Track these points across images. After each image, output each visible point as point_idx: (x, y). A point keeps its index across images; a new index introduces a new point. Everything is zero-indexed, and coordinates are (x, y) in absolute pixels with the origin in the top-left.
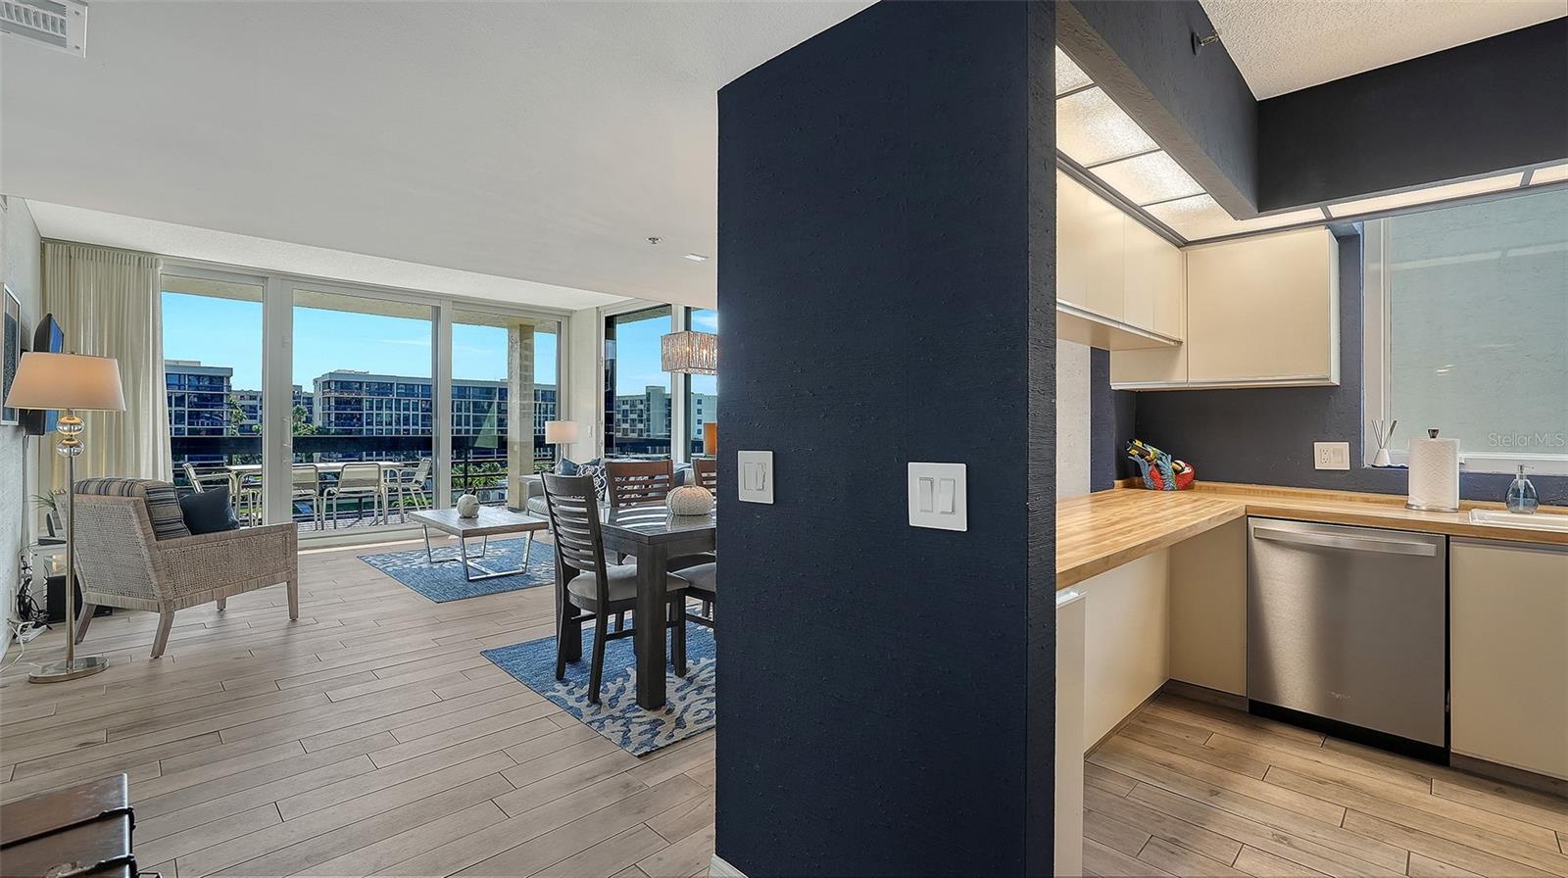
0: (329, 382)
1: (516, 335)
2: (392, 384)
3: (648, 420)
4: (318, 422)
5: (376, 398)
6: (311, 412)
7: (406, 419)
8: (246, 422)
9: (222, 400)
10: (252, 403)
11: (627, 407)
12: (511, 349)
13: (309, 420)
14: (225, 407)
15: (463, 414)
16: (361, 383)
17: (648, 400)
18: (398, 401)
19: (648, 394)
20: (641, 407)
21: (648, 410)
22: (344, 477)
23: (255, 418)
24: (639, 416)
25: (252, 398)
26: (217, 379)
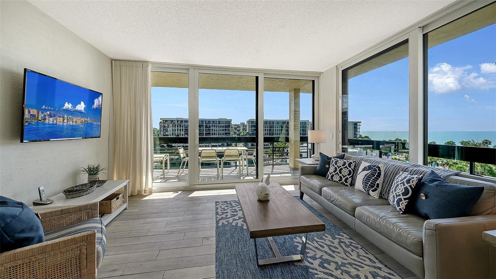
0: (249, 121)
1: (293, 93)
6: (246, 129)
9: (230, 126)
12: (290, 100)
15: (278, 129)
22: (226, 154)
25: (236, 126)
26: (229, 122)
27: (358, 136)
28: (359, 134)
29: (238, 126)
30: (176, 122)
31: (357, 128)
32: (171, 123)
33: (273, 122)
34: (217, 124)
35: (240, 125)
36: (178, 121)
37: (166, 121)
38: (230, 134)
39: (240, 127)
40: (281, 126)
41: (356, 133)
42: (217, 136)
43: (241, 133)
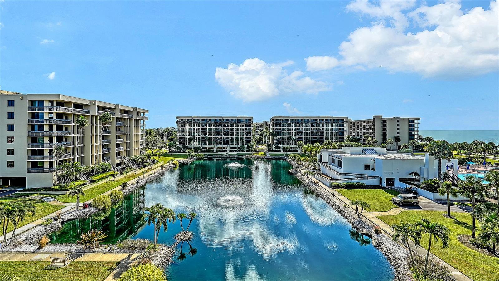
0: (273, 119)
2: (289, 119)
3: (374, 129)
4: (271, 131)
5: (285, 123)
6: (270, 128)
7: (292, 129)
8: (256, 131)
10: (258, 126)
11: (365, 124)
13: (269, 130)
14: (252, 127)
15: (308, 127)
16: (281, 119)
17: (374, 121)
19: (374, 119)
20: (371, 124)
21: (374, 125)
23: (258, 130)
24: (370, 127)
25: (258, 125)
26: (250, 120)
27: (416, 137)
28: (417, 134)
29: (261, 125)
30: (192, 121)
31: (414, 126)
32: (187, 122)
33: (302, 120)
34: (236, 122)
35: (262, 124)
36: (194, 120)
37: (182, 120)
38: (251, 134)
39: (263, 126)
40: (312, 124)
41: (413, 133)
42: (237, 136)
43: (263, 133)
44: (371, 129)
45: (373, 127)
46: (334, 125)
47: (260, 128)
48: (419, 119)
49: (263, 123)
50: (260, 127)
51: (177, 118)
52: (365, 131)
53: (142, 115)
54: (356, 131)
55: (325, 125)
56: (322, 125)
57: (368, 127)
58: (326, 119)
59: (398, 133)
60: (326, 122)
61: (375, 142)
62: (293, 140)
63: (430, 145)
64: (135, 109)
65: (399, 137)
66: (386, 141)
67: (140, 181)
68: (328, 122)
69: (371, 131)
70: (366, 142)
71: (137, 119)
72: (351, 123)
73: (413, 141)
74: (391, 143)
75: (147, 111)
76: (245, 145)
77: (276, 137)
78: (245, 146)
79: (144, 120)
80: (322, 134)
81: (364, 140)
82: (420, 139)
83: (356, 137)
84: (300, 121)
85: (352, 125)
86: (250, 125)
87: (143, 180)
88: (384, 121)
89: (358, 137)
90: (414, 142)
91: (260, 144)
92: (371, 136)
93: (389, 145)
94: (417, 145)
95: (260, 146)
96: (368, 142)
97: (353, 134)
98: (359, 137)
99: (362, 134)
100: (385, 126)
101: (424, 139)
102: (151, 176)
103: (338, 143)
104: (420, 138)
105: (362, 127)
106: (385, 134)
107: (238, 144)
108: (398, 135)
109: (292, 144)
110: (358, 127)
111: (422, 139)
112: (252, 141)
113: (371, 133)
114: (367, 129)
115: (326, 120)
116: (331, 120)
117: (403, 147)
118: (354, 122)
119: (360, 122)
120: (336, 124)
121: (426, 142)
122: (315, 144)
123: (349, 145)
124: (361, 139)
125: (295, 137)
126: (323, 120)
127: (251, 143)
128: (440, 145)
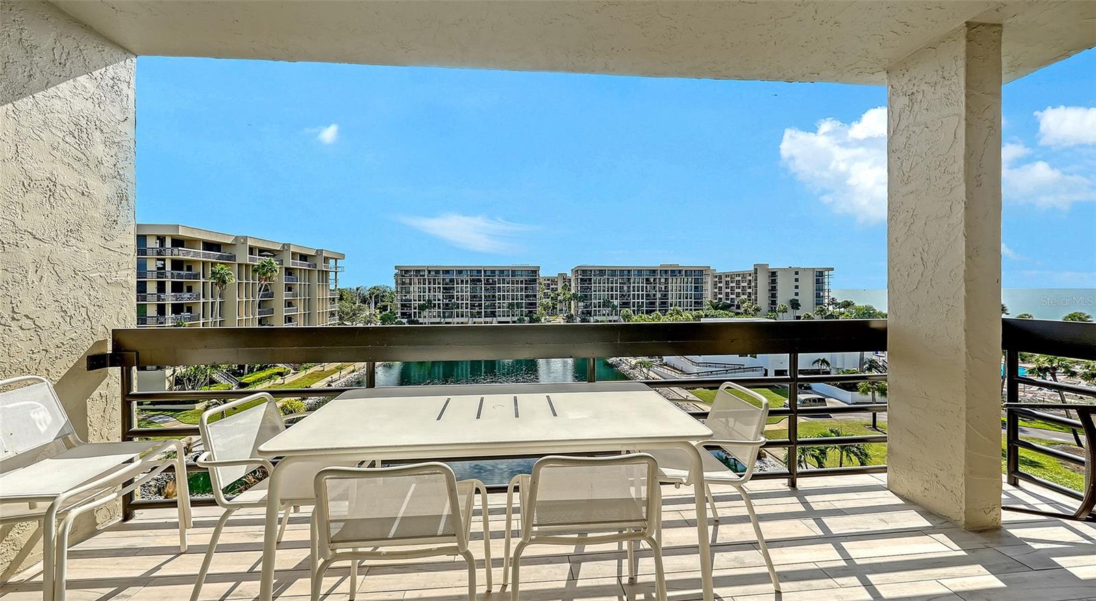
0: (577, 271)
2: (605, 270)
3: (756, 286)
4: (573, 291)
5: (598, 278)
6: (570, 285)
7: (612, 288)
8: (545, 291)
9: (536, 281)
10: (548, 282)
11: (740, 278)
13: (569, 290)
14: (537, 284)
15: (641, 285)
16: (591, 270)
17: (756, 273)
18: (608, 279)
19: (756, 269)
20: (750, 278)
21: (756, 280)
23: (549, 289)
24: (748, 284)
25: (548, 280)
26: (535, 272)
27: (826, 301)
28: (828, 296)
29: (554, 281)
30: (426, 273)
31: (823, 283)
32: (417, 276)
33: (629, 271)
34: (509, 276)
35: (556, 280)
36: (429, 272)
37: (406, 272)
38: (536, 297)
39: (557, 282)
40: (647, 280)
41: (822, 294)
42: (511, 301)
43: (558, 295)
44: (750, 288)
45: (753, 284)
46: (686, 280)
47: (551, 287)
48: (832, 269)
49: (557, 278)
50: (552, 285)
51: (396, 267)
52: (740, 290)
53: (332, 262)
54: (725, 290)
55: (670, 281)
56: (666, 281)
57: (746, 284)
58: (671, 270)
59: (797, 294)
60: (671, 276)
61: (757, 310)
62: (614, 307)
63: (846, 313)
64: (319, 252)
65: (798, 300)
66: (775, 308)
67: (333, 384)
68: (676, 276)
69: (750, 291)
70: (742, 310)
71: (323, 271)
72: (716, 277)
73: (821, 308)
74: (785, 311)
75: (343, 256)
76: (525, 316)
77: (583, 301)
78: (526, 318)
79: (336, 272)
80: (665, 296)
81: (738, 307)
82: (833, 304)
83: (724, 300)
84: (626, 273)
85: (717, 279)
86: (535, 280)
87: (339, 381)
88: (774, 274)
89: (727, 302)
90: (823, 310)
91: (552, 315)
92: (750, 300)
93: (780, 314)
94: (828, 314)
95: (551, 318)
96: (746, 310)
97: (719, 296)
98: (729, 302)
99: (734, 296)
100: (774, 281)
101: (839, 304)
102: (354, 374)
103: (694, 313)
104: (833, 302)
105: (734, 285)
106: (774, 296)
107: (513, 315)
108: (796, 298)
109: (612, 315)
110: (727, 283)
111: (836, 304)
112: (539, 309)
113: (750, 293)
114: (743, 287)
115: (673, 271)
116: (680, 271)
117: (805, 317)
118: (721, 276)
119: (731, 276)
120: (690, 279)
121: (842, 310)
122: (653, 315)
123: (713, 316)
124: (733, 305)
125: (616, 302)
126: (666, 272)
127: (536, 313)
128: (864, 314)
